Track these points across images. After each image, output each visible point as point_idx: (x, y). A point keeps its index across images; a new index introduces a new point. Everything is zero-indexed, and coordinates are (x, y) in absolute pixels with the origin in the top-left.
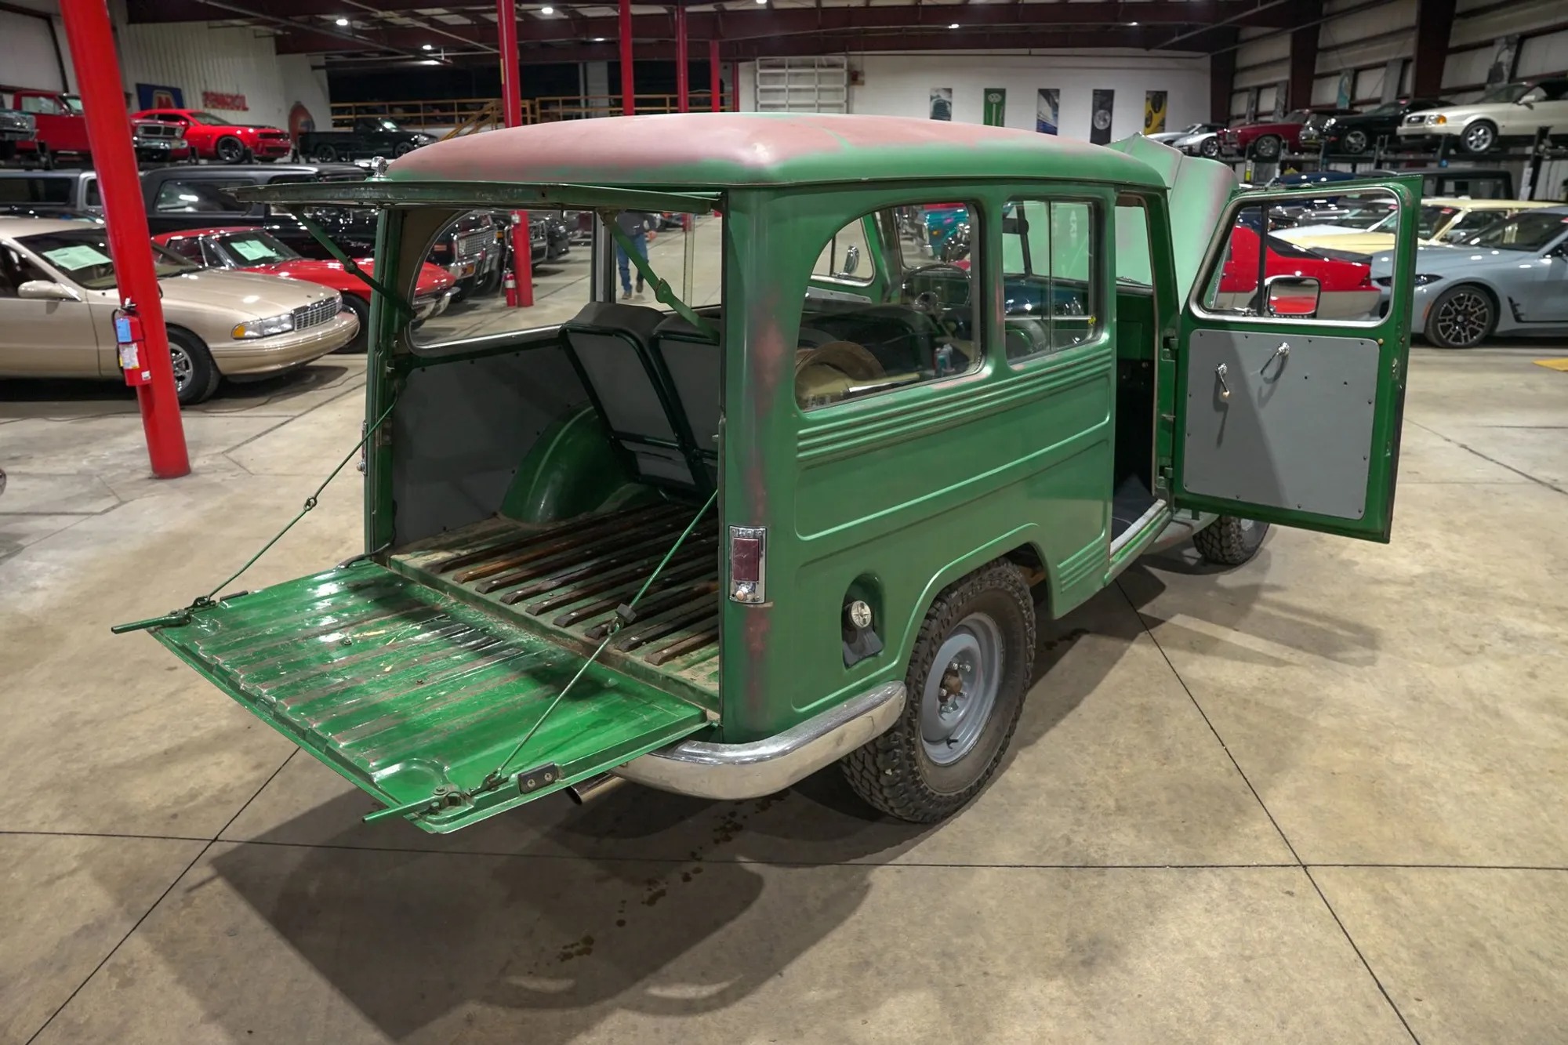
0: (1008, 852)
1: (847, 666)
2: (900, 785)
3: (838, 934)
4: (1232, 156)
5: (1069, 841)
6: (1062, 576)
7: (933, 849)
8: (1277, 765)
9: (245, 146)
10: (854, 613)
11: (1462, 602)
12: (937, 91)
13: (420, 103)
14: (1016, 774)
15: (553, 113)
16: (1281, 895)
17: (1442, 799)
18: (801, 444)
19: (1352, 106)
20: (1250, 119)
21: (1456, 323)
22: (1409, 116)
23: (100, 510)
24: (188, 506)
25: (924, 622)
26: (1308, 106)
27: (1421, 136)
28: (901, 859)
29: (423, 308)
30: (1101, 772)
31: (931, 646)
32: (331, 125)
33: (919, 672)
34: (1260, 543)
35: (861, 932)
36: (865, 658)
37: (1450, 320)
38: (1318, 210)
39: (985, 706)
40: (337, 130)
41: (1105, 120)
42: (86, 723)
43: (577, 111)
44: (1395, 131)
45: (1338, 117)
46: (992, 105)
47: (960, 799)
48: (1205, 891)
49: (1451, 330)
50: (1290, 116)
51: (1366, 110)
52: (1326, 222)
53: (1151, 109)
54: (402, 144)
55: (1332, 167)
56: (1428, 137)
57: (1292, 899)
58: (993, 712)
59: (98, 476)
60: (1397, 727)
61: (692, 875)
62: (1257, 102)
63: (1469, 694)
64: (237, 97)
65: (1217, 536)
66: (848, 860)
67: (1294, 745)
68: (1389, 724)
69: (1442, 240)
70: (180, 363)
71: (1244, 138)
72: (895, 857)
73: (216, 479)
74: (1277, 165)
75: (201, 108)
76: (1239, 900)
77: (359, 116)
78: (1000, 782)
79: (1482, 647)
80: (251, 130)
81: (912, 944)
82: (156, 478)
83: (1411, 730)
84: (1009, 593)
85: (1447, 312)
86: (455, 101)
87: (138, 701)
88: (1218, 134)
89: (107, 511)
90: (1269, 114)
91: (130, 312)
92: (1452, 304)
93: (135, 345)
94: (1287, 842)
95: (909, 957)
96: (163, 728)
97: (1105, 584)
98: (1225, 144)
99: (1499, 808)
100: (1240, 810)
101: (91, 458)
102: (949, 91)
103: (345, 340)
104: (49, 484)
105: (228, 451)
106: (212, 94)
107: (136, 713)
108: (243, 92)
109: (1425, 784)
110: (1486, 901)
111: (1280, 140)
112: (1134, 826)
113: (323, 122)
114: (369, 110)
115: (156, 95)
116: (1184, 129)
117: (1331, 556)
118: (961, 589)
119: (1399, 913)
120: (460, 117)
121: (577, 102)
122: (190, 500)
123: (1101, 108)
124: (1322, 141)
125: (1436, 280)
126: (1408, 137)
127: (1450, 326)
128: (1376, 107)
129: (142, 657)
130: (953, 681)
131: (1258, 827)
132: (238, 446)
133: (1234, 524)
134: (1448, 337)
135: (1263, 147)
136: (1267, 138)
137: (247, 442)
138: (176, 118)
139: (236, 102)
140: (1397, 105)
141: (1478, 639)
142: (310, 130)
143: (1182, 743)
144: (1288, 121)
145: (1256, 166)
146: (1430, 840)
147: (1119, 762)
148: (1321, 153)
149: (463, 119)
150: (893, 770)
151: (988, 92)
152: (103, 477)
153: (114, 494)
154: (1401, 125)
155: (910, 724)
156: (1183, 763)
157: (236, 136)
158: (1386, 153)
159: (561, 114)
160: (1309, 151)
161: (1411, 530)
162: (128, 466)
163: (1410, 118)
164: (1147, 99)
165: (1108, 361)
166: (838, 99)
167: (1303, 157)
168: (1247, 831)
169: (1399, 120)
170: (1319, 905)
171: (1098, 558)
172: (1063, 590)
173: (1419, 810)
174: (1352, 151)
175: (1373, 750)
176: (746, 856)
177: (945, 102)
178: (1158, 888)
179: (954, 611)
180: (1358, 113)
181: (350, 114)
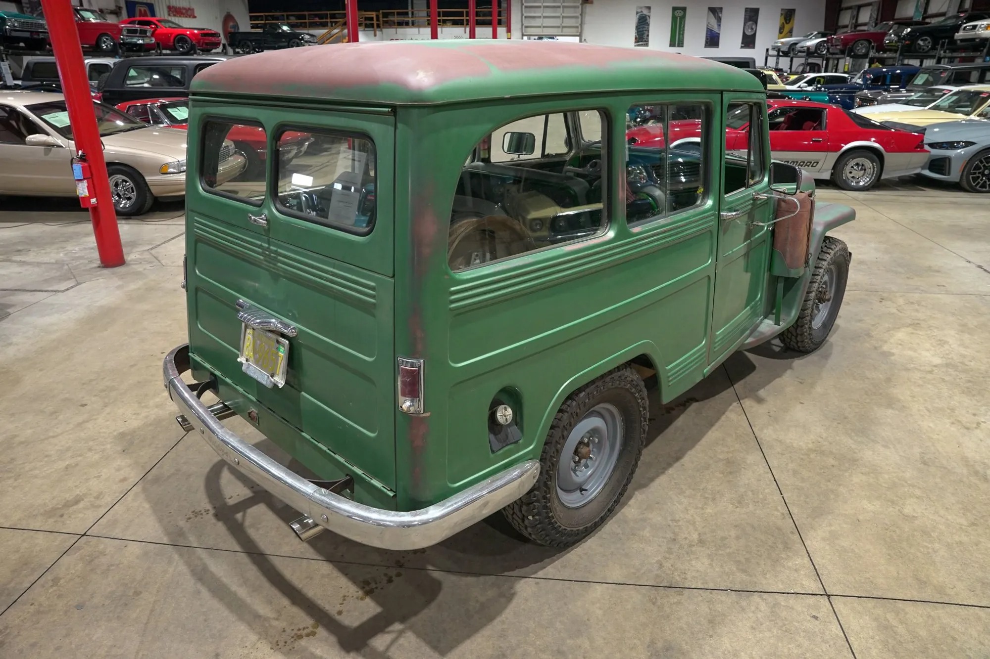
0: (616, 574)
1: (493, 452)
2: (538, 526)
3: (486, 631)
4: (837, 54)
5: (661, 566)
6: (669, 374)
7: (565, 567)
8: (818, 513)
9: (192, 42)
10: (499, 414)
11: (968, 388)
12: (641, 8)
13: (306, 13)
14: (631, 510)
15: (391, 21)
16: (809, 618)
17: (937, 546)
18: (453, 297)
19: (924, 18)
20: (851, 28)
21: (983, 175)
22: (965, 25)
23: (62, 289)
24: (119, 287)
25: (557, 415)
26: (893, 19)
27: (973, 40)
28: (540, 574)
29: (289, 152)
30: (692, 511)
31: (563, 431)
32: (250, 27)
33: (554, 449)
34: (825, 338)
35: (503, 630)
36: (507, 445)
37: (979, 173)
38: (892, 93)
39: (609, 465)
40: (253, 30)
41: (752, 29)
42: (22, 443)
43: (406, 19)
44: (953, 37)
45: (912, 27)
46: (677, 18)
47: (586, 531)
48: (753, 612)
49: (979, 180)
50: (879, 26)
51: (934, 21)
52: (897, 102)
53: (784, 21)
54: (293, 40)
55: (906, 62)
56: (977, 40)
57: (817, 622)
58: (614, 469)
59: (67, 264)
60: (910, 485)
61: (394, 578)
62: (857, 17)
63: (965, 460)
64: (189, 9)
65: (795, 335)
66: (504, 572)
67: (832, 496)
68: (904, 483)
69: (979, 115)
70: (128, 188)
71: (845, 42)
72: (536, 572)
73: (139, 268)
74: (867, 60)
75: (166, 17)
76: (778, 621)
77: (267, 22)
78: (619, 516)
79: (978, 424)
80: (196, 31)
81: (538, 643)
82: (103, 267)
83: (919, 488)
84: (627, 389)
85: (977, 168)
86: (329, 12)
87: (57, 428)
88: (828, 39)
89: (67, 290)
90: (865, 24)
91: (82, 159)
92: (981, 162)
93: (85, 181)
94: (818, 575)
95: (534, 653)
96: (68, 449)
97: (704, 376)
98: (832, 46)
99: (980, 556)
100: (787, 547)
101: (66, 252)
102: (649, 8)
103: (237, 173)
104: (37, 270)
105: (152, 249)
106: (173, 7)
107: (53, 437)
108: (193, 6)
109: (925, 533)
110: (963, 634)
111: (870, 43)
112: (709, 556)
113: (245, 26)
114: (274, 18)
115: (138, 8)
116: (804, 35)
117: (876, 348)
118: (588, 390)
119: (895, 639)
120: (332, 22)
121: (407, 14)
122: (120, 283)
123: (750, 20)
124: (900, 44)
125: (971, 145)
126: (962, 40)
127: (978, 177)
128: (942, 19)
129: (67, 396)
130: (584, 450)
131: (798, 561)
132: (159, 245)
133: (806, 326)
134: (977, 184)
135: (858, 48)
136: (861, 42)
137: (165, 243)
138: (148, 23)
139: (188, 13)
140: (957, 17)
141: (976, 417)
142: (236, 31)
143: (752, 491)
144: (877, 30)
145: (853, 61)
146: (925, 579)
147: (705, 504)
148: (899, 52)
149: (334, 24)
150: (533, 517)
151: (675, 9)
152: (70, 265)
153: (75, 278)
154: (958, 33)
155: (546, 485)
156: (751, 507)
157: (186, 35)
158: (945, 52)
159: (396, 22)
160: (890, 50)
161: (935, 330)
162: (88, 258)
163: (966, 27)
164: (782, 14)
165: (711, 221)
166: (576, 13)
167: (885, 55)
168: (790, 564)
169: (957, 28)
170: (835, 629)
171: (700, 358)
172: (670, 384)
173: (919, 554)
174: (921, 50)
175: (890, 503)
176: (433, 565)
177: (646, 16)
178: (719, 607)
179: (582, 406)
180: (929, 23)
181: (262, 20)
